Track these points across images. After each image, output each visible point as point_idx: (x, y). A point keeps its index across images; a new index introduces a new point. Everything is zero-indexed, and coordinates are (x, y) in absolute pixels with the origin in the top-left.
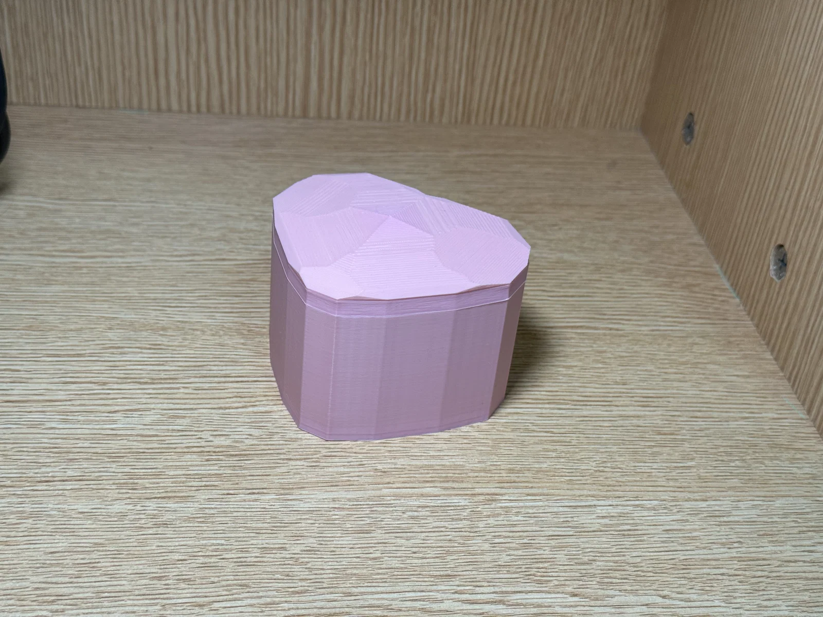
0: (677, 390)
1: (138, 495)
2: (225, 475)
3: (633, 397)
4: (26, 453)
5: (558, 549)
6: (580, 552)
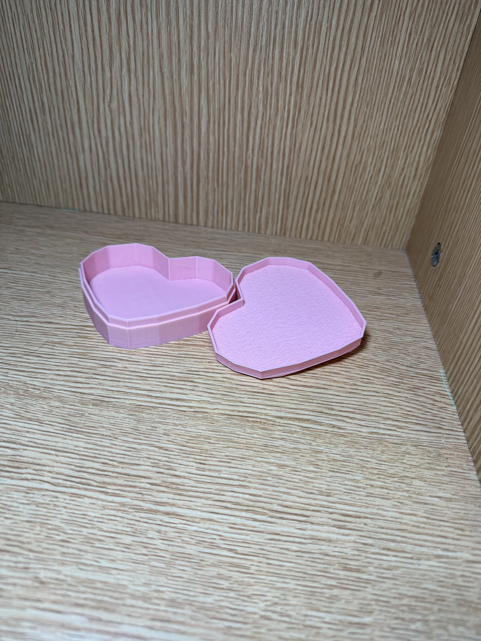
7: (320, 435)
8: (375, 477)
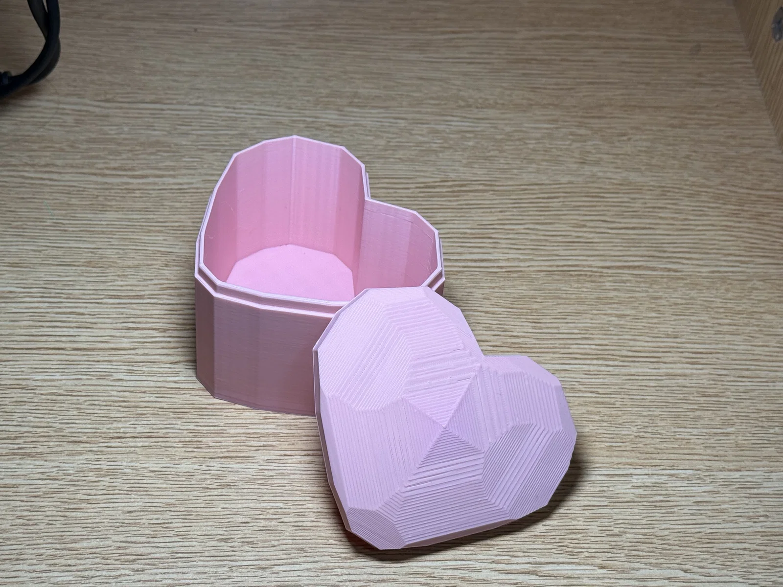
0: (729, 344)
1: (203, 454)
2: (282, 435)
3: (682, 352)
4: (98, 407)
5: (591, 520)
6: (612, 523)
7: (656, 281)
8: (722, 316)
